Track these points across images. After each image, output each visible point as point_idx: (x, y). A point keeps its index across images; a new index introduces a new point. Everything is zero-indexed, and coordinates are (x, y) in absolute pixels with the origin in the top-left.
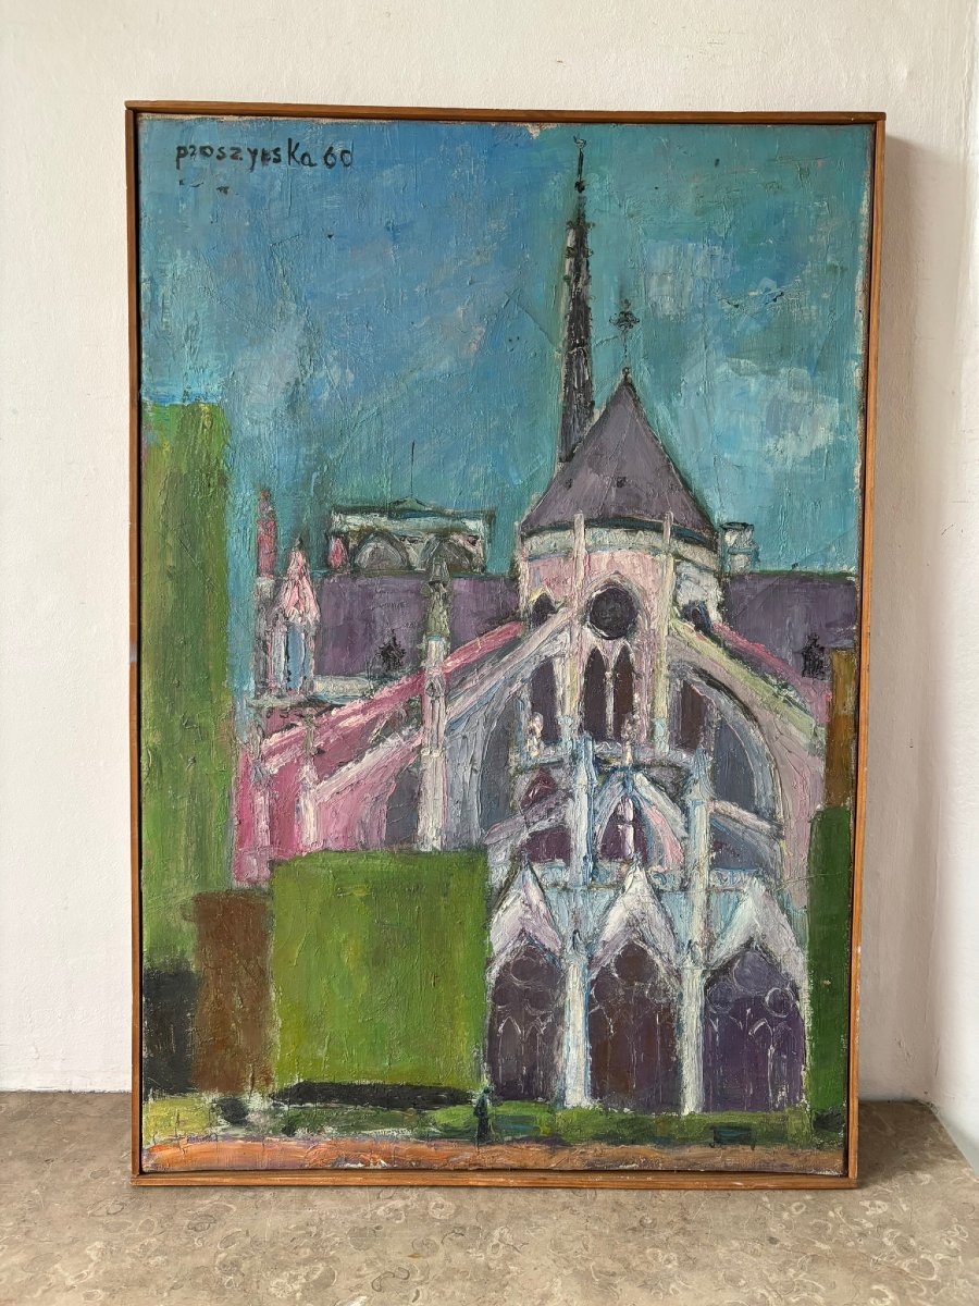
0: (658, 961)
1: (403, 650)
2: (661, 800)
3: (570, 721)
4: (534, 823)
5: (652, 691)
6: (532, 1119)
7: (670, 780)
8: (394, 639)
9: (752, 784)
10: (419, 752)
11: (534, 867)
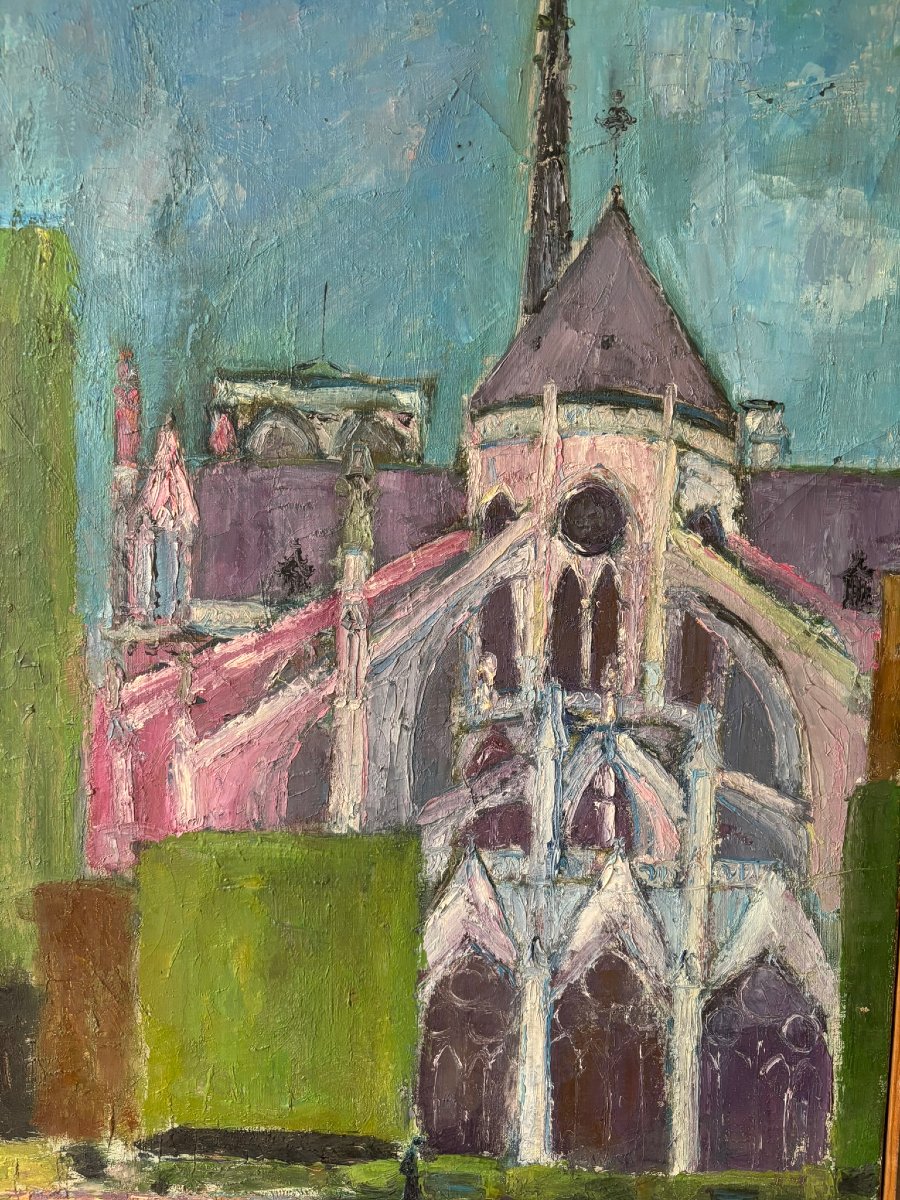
0: (643, 978)
1: (311, 567)
2: (652, 769)
3: (533, 664)
4: (483, 798)
5: (643, 625)
6: (477, 1178)
7: (664, 744)
8: (299, 552)
9: (772, 751)
10: (331, 703)
11: (482, 856)
